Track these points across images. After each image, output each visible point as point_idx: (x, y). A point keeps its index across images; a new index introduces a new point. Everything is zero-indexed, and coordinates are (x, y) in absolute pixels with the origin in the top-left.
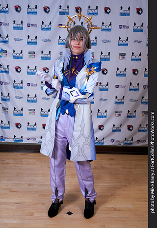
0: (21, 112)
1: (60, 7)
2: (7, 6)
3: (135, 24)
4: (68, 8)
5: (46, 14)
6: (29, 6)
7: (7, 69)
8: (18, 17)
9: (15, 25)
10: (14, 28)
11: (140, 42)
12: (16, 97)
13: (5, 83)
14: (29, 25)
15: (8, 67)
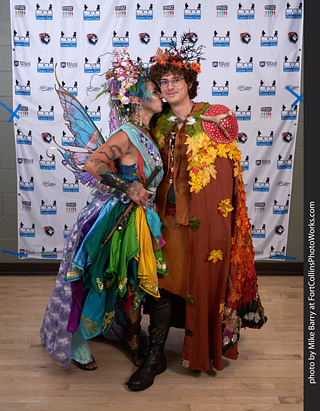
0: (54, 208)
1: (115, 34)
2: (28, 34)
3: (239, 59)
4: (127, 35)
5: (92, 45)
6: (63, 34)
7: (29, 138)
8: (46, 52)
9: (41, 66)
10: (40, 70)
11: (248, 88)
12: (45, 184)
13: (26, 161)
14: (63, 65)
15: (30, 134)
